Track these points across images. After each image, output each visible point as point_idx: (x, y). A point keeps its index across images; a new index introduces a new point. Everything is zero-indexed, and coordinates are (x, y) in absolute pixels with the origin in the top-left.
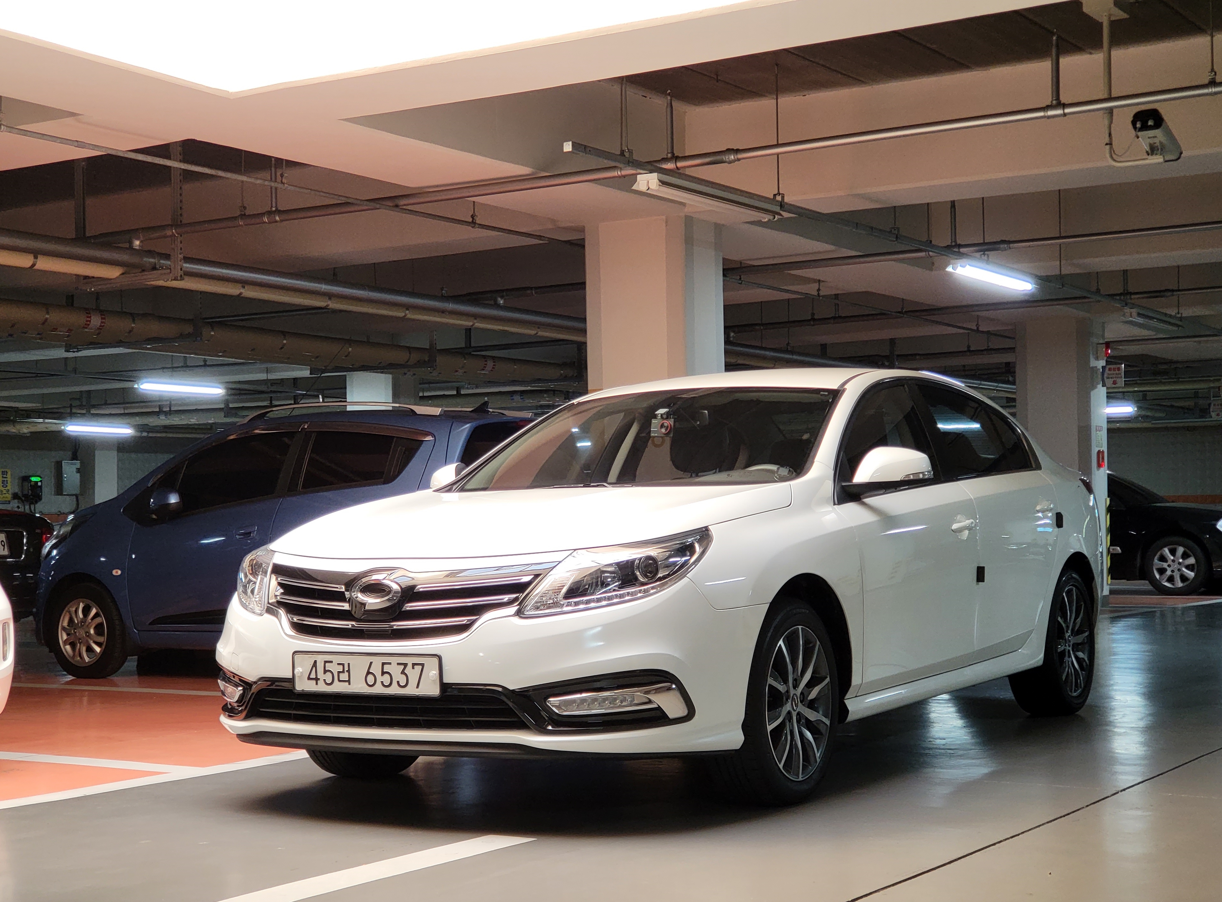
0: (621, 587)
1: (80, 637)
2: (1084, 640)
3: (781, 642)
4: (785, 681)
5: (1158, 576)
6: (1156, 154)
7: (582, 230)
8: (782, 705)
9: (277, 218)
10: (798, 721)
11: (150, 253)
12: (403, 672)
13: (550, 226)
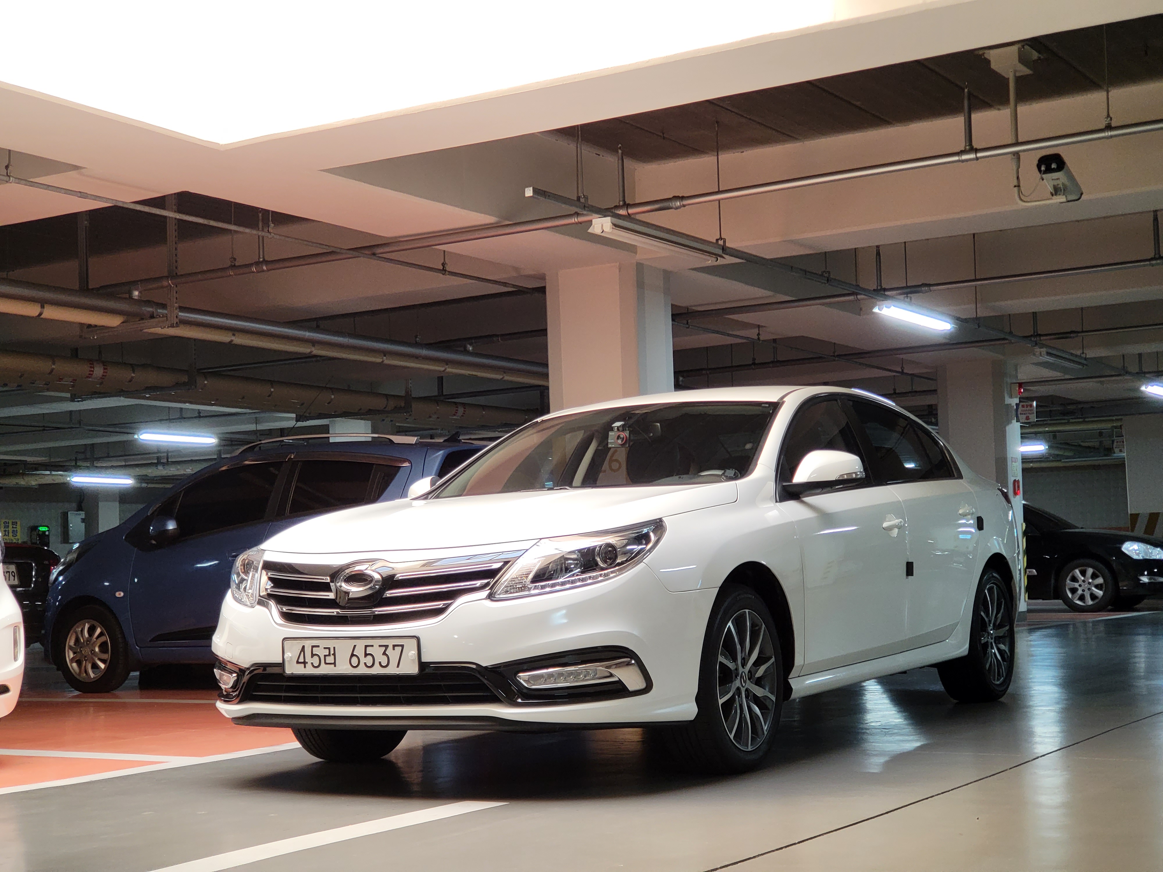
0: (583, 572)
1: (86, 654)
2: (1005, 633)
3: (730, 624)
4: (735, 660)
5: (1070, 595)
6: (1060, 194)
7: (543, 277)
8: (732, 682)
9: (265, 268)
10: (747, 697)
11: (148, 303)
12: (384, 653)
13: (515, 274)
